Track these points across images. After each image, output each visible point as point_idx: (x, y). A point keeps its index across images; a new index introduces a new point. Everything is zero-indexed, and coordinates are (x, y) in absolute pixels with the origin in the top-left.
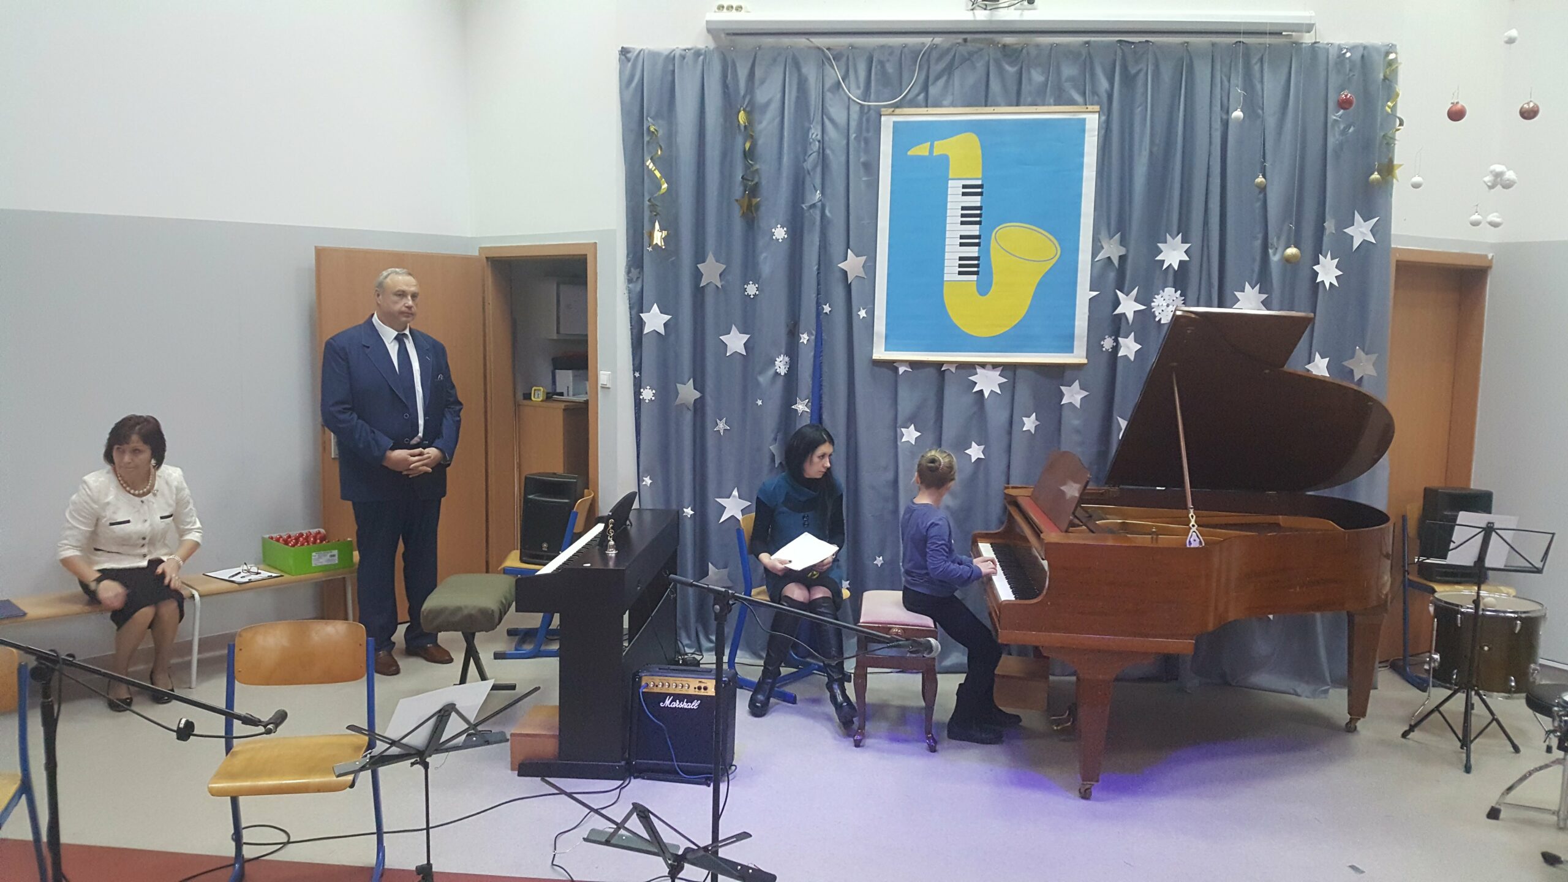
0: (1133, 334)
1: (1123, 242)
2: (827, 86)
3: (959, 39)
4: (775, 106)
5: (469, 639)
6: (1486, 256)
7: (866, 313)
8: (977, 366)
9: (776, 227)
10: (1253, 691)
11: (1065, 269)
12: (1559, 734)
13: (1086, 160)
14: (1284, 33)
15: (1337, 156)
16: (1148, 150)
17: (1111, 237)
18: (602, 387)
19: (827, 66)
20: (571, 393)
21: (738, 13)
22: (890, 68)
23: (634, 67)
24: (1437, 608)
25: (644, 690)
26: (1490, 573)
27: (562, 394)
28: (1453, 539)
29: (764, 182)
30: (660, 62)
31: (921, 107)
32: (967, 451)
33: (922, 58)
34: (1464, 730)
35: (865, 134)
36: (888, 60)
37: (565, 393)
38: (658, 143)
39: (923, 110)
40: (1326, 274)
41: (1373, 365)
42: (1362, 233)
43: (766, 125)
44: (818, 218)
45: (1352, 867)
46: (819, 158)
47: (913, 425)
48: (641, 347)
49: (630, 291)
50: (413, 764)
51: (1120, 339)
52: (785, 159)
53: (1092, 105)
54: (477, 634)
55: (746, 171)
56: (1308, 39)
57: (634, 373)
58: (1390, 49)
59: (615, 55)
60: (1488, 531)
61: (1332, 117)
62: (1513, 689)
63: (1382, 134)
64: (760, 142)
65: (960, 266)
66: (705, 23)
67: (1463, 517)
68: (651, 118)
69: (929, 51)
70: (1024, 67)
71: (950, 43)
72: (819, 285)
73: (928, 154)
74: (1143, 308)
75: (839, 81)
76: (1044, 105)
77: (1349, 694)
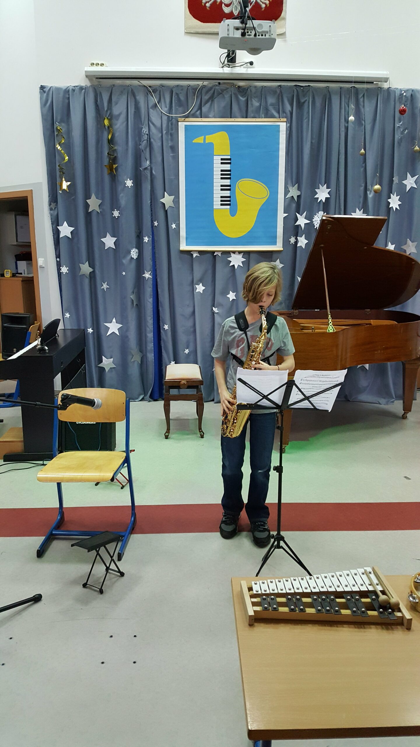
0: (304, 235)
1: (299, 189)
2: (150, 106)
3: (217, 82)
4: (123, 117)
7: (175, 226)
8: (230, 251)
9: (127, 180)
10: (360, 403)
11: (271, 203)
13: (280, 146)
14: (374, 83)
15: (399, 144)
16: (310, 141)
17: (293, 187)
18: (40, 267)
19: (150, 96)
20: (26, 273)
21: (102, 67)
22: (182, 98)
23: (48, 94)
27: (21, 274)
29: (119, 156)
30: (62, 93)
31: (198, 117)
33: (198, 92)
35: (170, 131)
36: (181, 93)
37: (23, 273)
38: (62, 136)
39: (200, 119)
40: (394, 203)
41: (415, 247)
42: (411, 183)
43: (119, 125)
44: (149, 175)
45: (405, 477)
46: (147, 145)
47: (201, 283)
48: (59, 246)
49: (51, 215)
51: (298, 237)
52: (130, 144)
53: (283, 118)
55: (110, 150)
56: (386, 86)
57: (56, 259)
59: (38, 90)
61: (397, 125)
64: (117, 135)
65: (221, 201)
66: (84, 72)
68: (58, 122)
69: (201, 88)
70: (249, 98)
71: (212, 85)
72: (152, 211)
73: (203, 142)
74: (309, 222)
75: (156, 103)
76: (259, 118)
77: (404, 403)
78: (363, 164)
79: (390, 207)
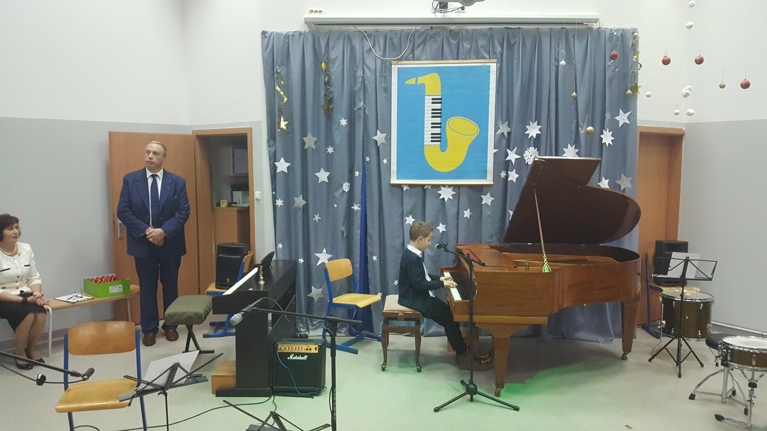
0: (515, 169)
1: (509, 126)
2: (365, 50)
3: (429, 27)
4: (339, 60)
5: (190, 328)
6: (682, 129)
7: (387, 161)
8: (441, 186)
9: (342, 119)
10: (577, 341)
11: (481, 140)
12: (721, 358)
13: (491, 86)
14: (584, 23)
15: (611, 82)
16: (520, 80)
17: (503, 123)
18: (256, 200)
19: (365, 41)
20: (241, 202)
21: (320, 14)
22: (395, 41)
23: (269, 40)
24: (663, 298)
25: (280, 351)
26: (688, 281)
27: (236, 203)
28: (670, 265)
29: (335, 97)
30: (282, 37)
31: (411, 60)
32: (437, 228)
33: (411, 36)
34: (677, 356)
35: (384, 74)
36: (394, 38)
37: (238, 202)
38: (281, 78)
39: (412, 62)
40: (607, 139)
41: (630, 182)
42: (623, 119)
43: (335, 69)
44: (362, 115)
45: (627, 426)
46: (362, 86)
47: (411, 216)
48: (276, 180)
49: (269, 151)
50: (159, 394)
51: (509, 172)
52: (345, 86)
53: (493, 59)
54: (194, 326)
55: (326, 92)
56: (596, 26)
57: (272, 192)
58: (635, 31)
59: (260, 35)
60: (687, 261)
61: (608, 63)
62: (700, 337)
63: (632, 71)
64: (333, 77)
65: (432, 138)
66: (304, 19)
67: (675, 254)
68: (278, 66)
69: (414, 32)
70: (460, 41)
71: (424, 29)
72: (363, 147)
73: (414, 83)
74: (520, 157)
75: (371, 48)
76: (470, 59)
77: (623, 341)
78: (574, 101)
79: (603, 142)
